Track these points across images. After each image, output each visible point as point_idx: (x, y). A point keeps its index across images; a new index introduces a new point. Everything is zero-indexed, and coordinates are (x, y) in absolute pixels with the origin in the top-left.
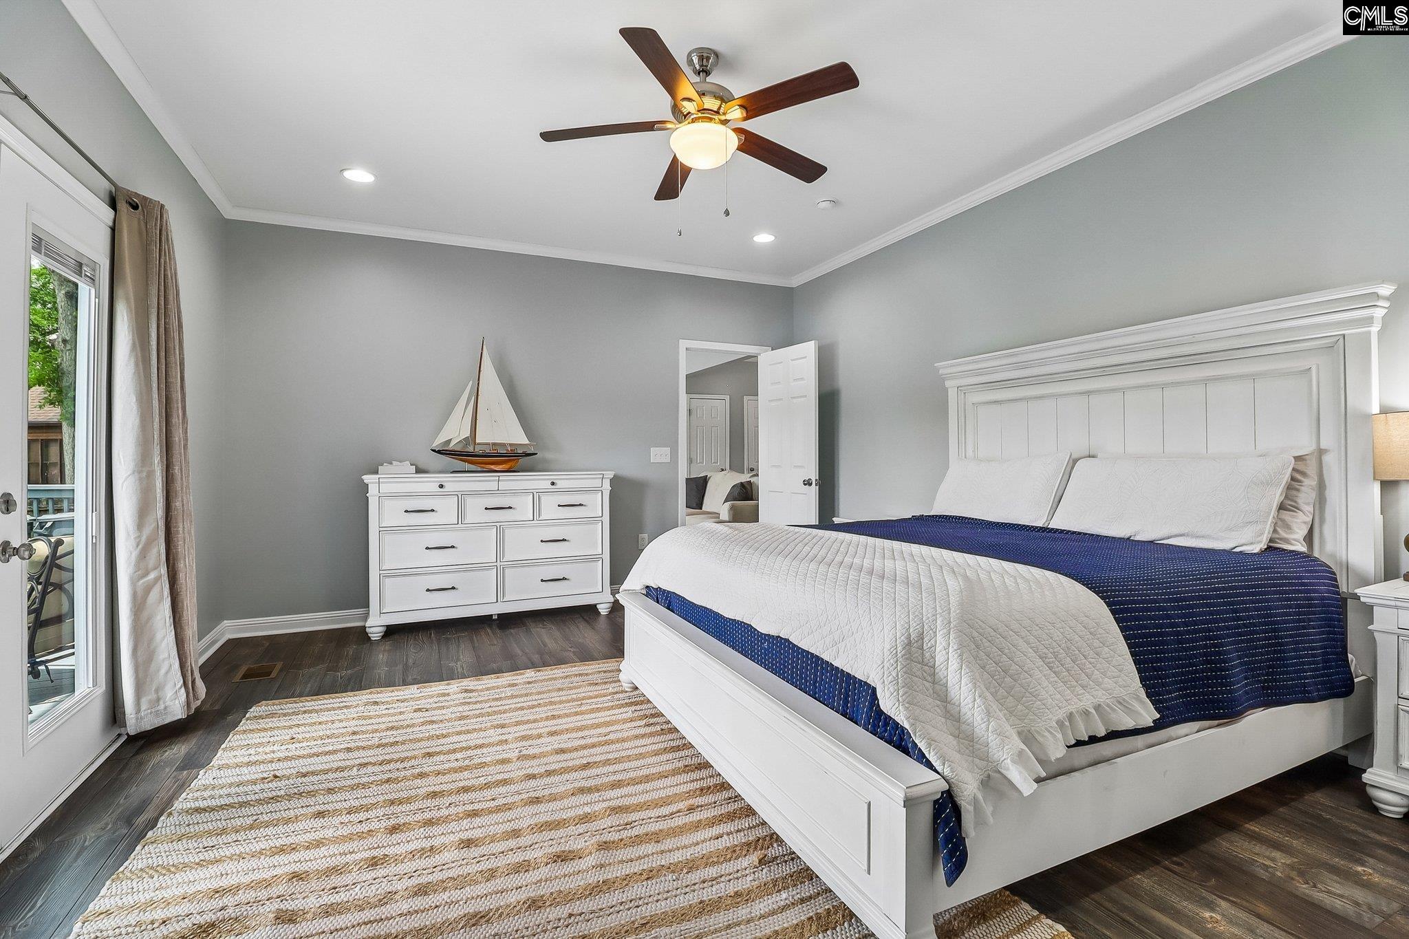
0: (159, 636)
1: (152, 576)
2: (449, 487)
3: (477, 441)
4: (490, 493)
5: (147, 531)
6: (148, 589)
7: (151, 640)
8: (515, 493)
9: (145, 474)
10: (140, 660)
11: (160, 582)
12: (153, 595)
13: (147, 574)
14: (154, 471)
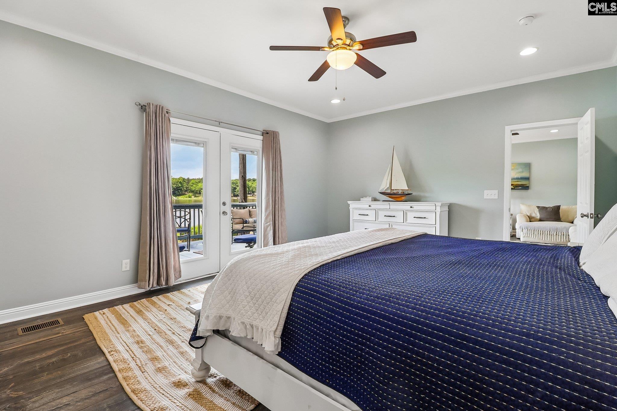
0: (270, 239)
1: (268, 224)
2: (373, 207)
3: (392, 189)
4: (386, 210)
5: (267, 213)
6: (267, 227)
7: (268, 240)
8: (397, 210)
9: (267, 199)
10: (265, 243)
11: (270, 226)
12: (269, 229)
13: (267, 223)
14: (270, 198)
